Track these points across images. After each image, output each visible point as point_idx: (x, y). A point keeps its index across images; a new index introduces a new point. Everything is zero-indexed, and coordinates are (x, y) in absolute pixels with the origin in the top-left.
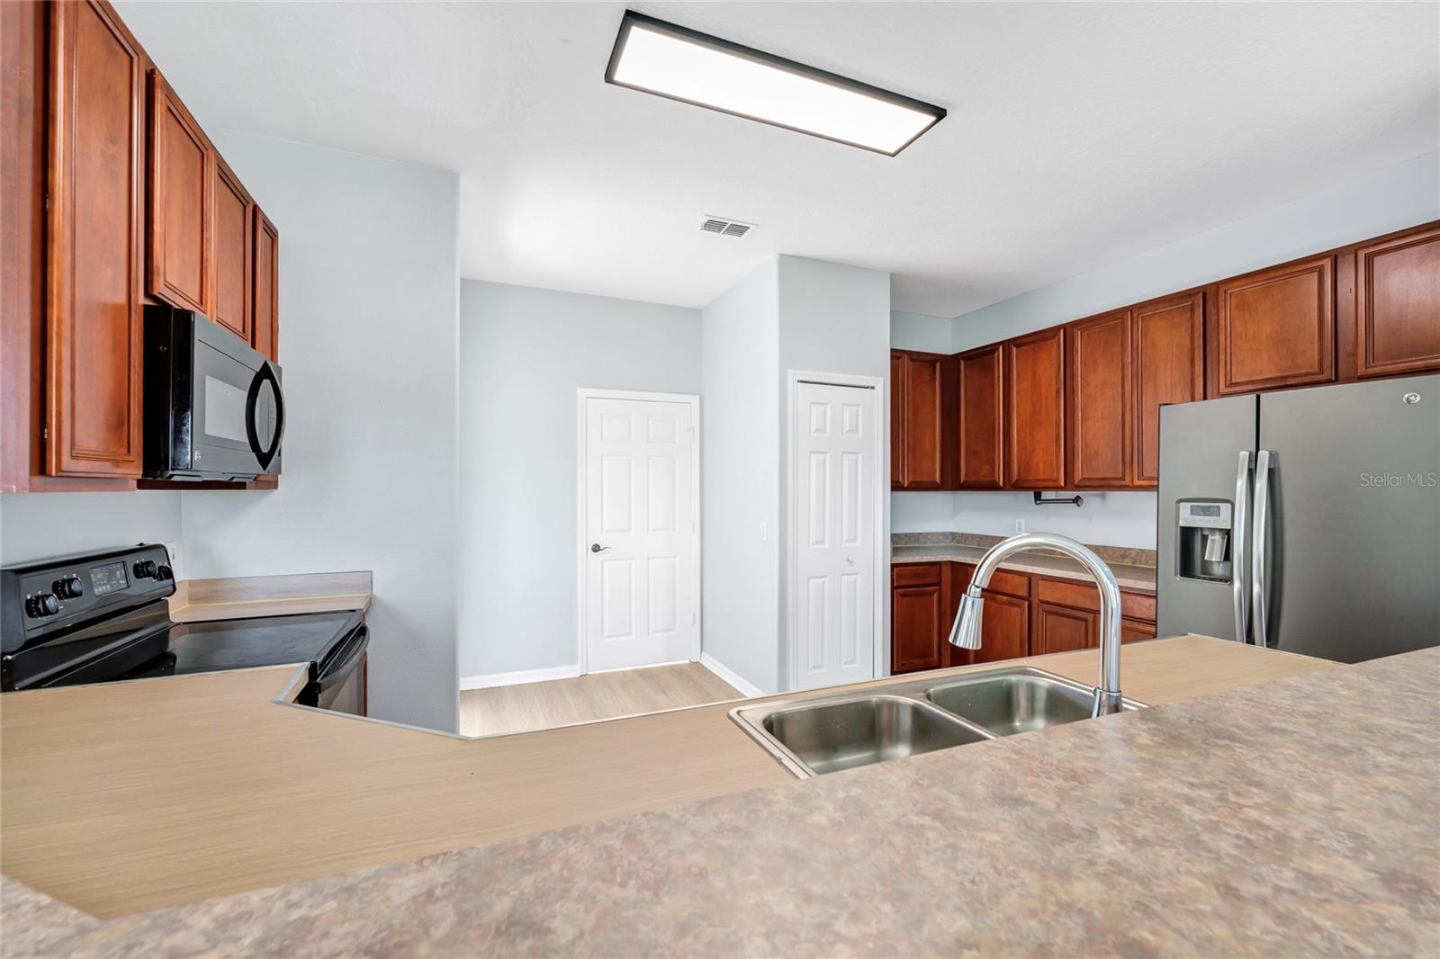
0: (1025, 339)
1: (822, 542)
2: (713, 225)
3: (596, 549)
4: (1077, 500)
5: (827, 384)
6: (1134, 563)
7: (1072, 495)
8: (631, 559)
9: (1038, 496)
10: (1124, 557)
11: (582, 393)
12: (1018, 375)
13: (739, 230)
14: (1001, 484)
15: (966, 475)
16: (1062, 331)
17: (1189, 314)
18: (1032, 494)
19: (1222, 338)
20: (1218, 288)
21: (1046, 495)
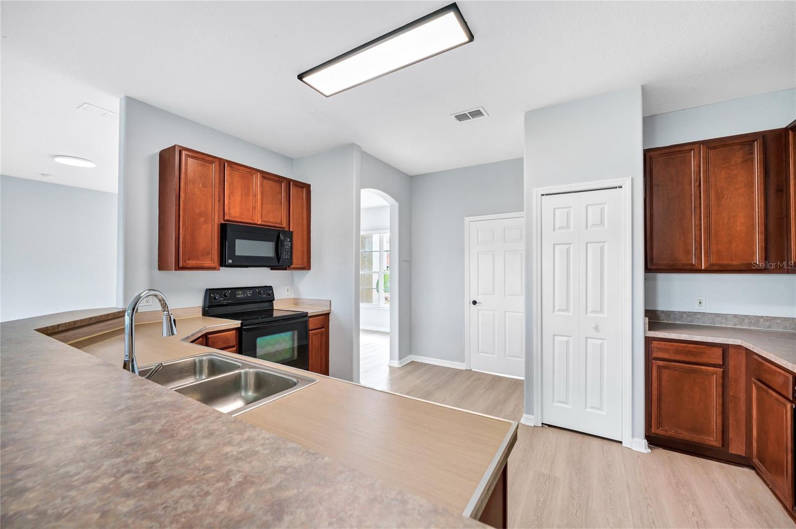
2: (461, 117)
3: (475, 303)
5: (570, 192)
8: (495, 311)
11: (467, 219)
13: (477, 114)
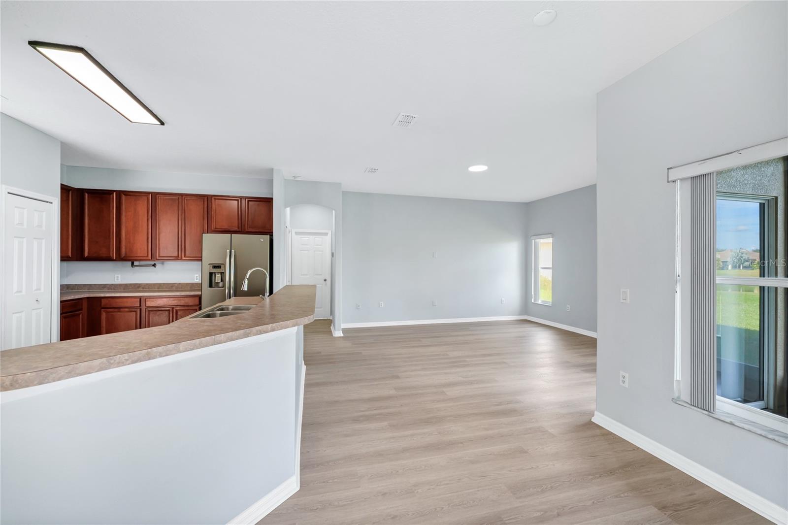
0: (131, 194)
1: (21, 292)
4: (154, 265)
6: (176, 288)
7: (153, 263)
9: (133, 264)
10: (172, 287)
12: (125, 208)
14: (115, 258)
15: (89, 253)
16: (151, 195)
17: (202, 203)
18: (130, 263)
19: (213, 213)
20: (212, 197)
21: (136, 263)
